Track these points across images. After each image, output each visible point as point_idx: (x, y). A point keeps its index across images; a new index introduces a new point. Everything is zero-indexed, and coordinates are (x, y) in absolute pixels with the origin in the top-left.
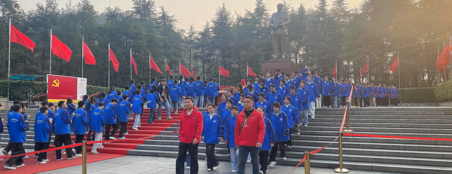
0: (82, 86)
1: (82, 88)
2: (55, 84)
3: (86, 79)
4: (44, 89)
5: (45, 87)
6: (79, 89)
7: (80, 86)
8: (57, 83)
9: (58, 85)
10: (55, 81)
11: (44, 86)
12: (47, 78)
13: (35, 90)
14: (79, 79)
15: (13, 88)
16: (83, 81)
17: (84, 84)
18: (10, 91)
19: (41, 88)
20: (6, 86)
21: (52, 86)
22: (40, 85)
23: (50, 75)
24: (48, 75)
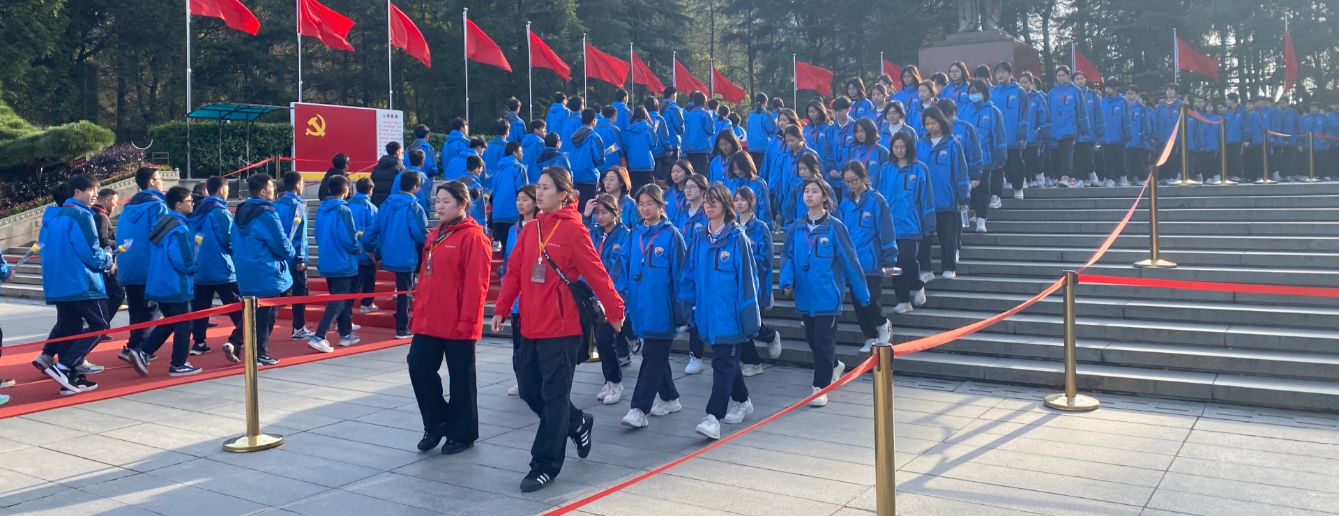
0: (389, 132)
2: (314, 130)
4: (285, 142)
5: (286, 138)
7: (386, 132)
8: (320, 125)
9: (321, 132)
10: (312, 122)
11: (283, 135)
12: (293, 113)
13: (259, 145)
14: (380, 113)
15: (200, 143)
16: (394, 120)
17: (397, 126)
18: (192, 152)
19: (276, 141)
20: (183, 137)
21: (307, 134)
22: (273, 133)
23: (300, 103)
24: (295, 105)
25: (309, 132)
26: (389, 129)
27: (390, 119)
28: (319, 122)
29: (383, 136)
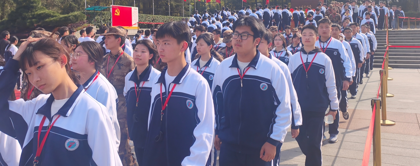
0: (135, 14)
1: (135, 16)
2: (117, 13)
3: (137, 8)
6: (133, 17)
8: (118, 12)
9: (118, 14)
10: (116, 11)
12: (111, 9)
14: (133, 8)
16: (136, 10)
17: (137, 12)
21: (115, 15)
23: (113, 5)
24: (112, 6)
25: (116, 14)
26: (135, 13)
27: (135, 10)
28: (118, 11)
29: (133, 15)
